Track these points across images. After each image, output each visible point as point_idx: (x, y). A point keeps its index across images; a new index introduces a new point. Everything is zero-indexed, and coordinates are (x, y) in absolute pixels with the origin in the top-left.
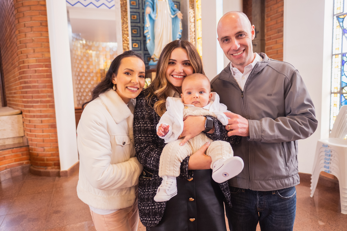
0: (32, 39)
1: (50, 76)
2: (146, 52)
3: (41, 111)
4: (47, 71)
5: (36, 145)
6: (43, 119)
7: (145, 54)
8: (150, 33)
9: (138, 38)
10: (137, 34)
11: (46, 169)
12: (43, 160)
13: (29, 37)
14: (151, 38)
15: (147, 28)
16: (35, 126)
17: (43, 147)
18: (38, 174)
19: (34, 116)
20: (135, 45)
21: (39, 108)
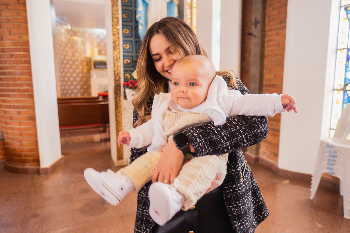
0: (8, 19)
1: (29, 62)
2: (138, 39)
3: (18, 101)
4: (25, 56)
5: (13, 139)
6: (21, 110)
7: (136, 42)
8: (143, 18)
9: (129, 24)
10: (128, 18)
11: (24, 165)
12: (20, 156)
13: (5, 16)
14: (143, 24)
15: (140, 12)
16: (11, 118)
17: (20, 142)
18: (15, 171)
19: (10, 107)
20: (126, 31)
21: (16, 97)
